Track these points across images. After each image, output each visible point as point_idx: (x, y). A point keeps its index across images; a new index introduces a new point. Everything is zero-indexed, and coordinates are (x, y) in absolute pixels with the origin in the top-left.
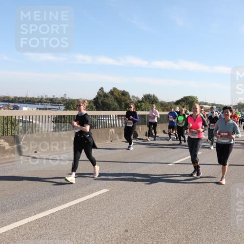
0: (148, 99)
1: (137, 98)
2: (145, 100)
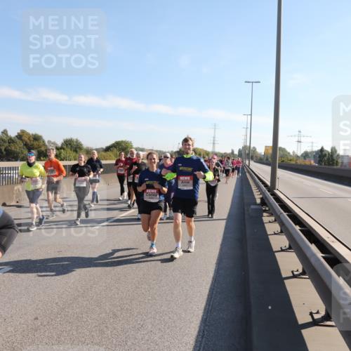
0: (70, 144)
2: (65, 147)
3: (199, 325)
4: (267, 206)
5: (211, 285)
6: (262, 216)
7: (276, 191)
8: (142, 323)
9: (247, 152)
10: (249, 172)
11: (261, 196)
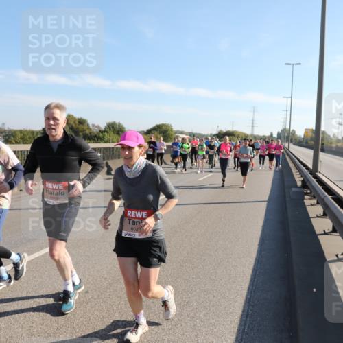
0: (113, 127)
1: (98, 127)
3: (243, 304)
4: (309, 189)
5: (254, 266)
6: (304, 199)
7: (318, 174)
8: (187, 301)
9: (286, 135)
10: (288, 155)
11: (302, 179)
